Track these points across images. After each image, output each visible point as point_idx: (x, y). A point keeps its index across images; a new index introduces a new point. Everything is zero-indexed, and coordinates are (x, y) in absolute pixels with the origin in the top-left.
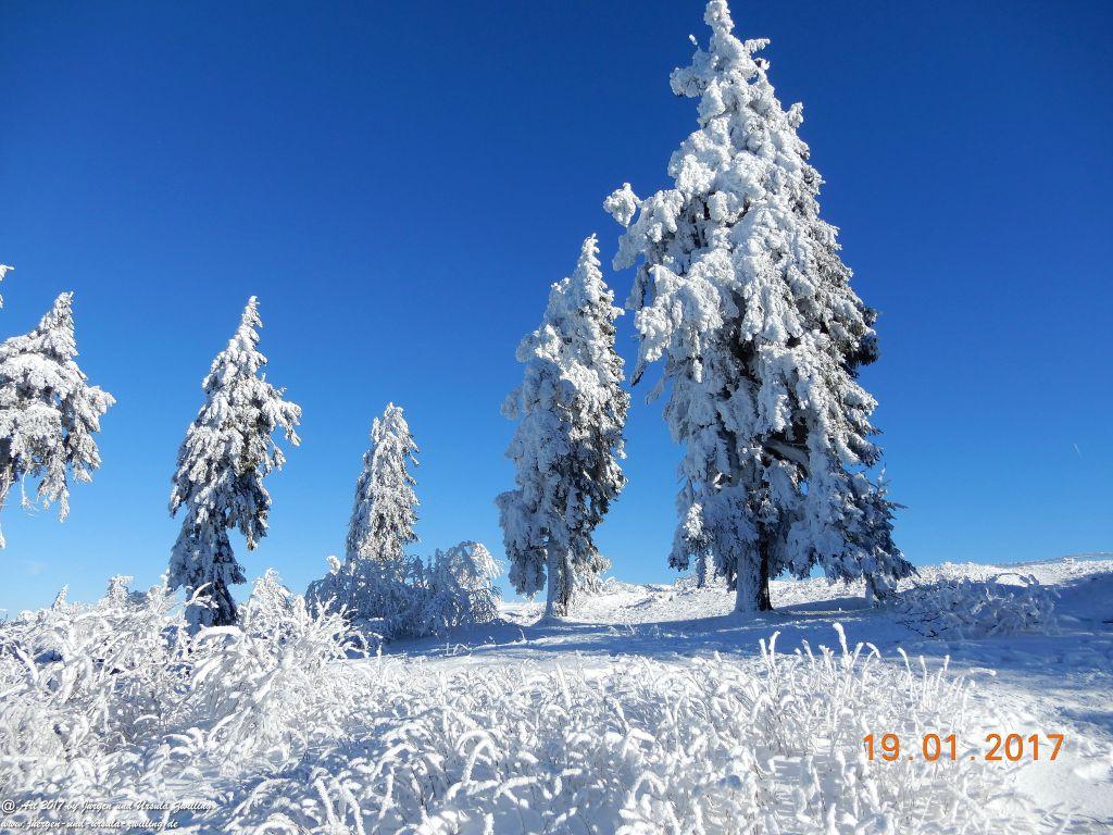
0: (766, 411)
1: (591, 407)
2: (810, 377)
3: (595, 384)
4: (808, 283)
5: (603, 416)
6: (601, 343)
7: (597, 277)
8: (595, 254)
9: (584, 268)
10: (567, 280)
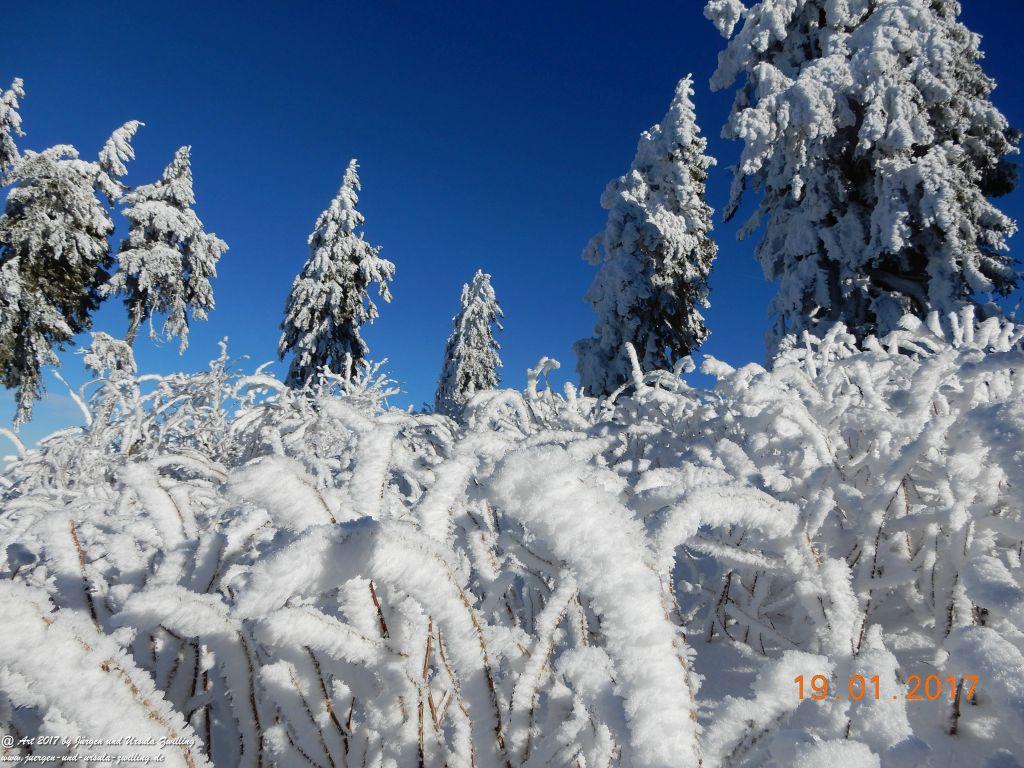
0: (879, 231)
1: (676, 253)
2: (938, 190)
3: (682, 231)
4: (943, 86)
5: (687, 264)
6: (690, 188)
7: (690, 118)
8: (690, 97)
9: (677, 111)
10: (657, 127)
